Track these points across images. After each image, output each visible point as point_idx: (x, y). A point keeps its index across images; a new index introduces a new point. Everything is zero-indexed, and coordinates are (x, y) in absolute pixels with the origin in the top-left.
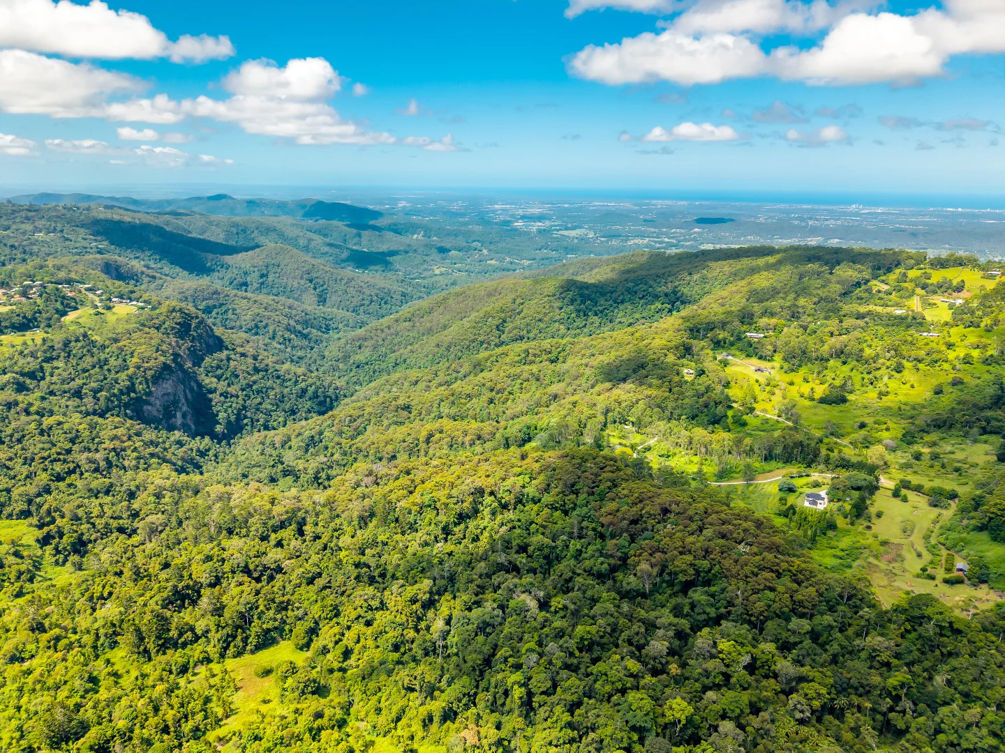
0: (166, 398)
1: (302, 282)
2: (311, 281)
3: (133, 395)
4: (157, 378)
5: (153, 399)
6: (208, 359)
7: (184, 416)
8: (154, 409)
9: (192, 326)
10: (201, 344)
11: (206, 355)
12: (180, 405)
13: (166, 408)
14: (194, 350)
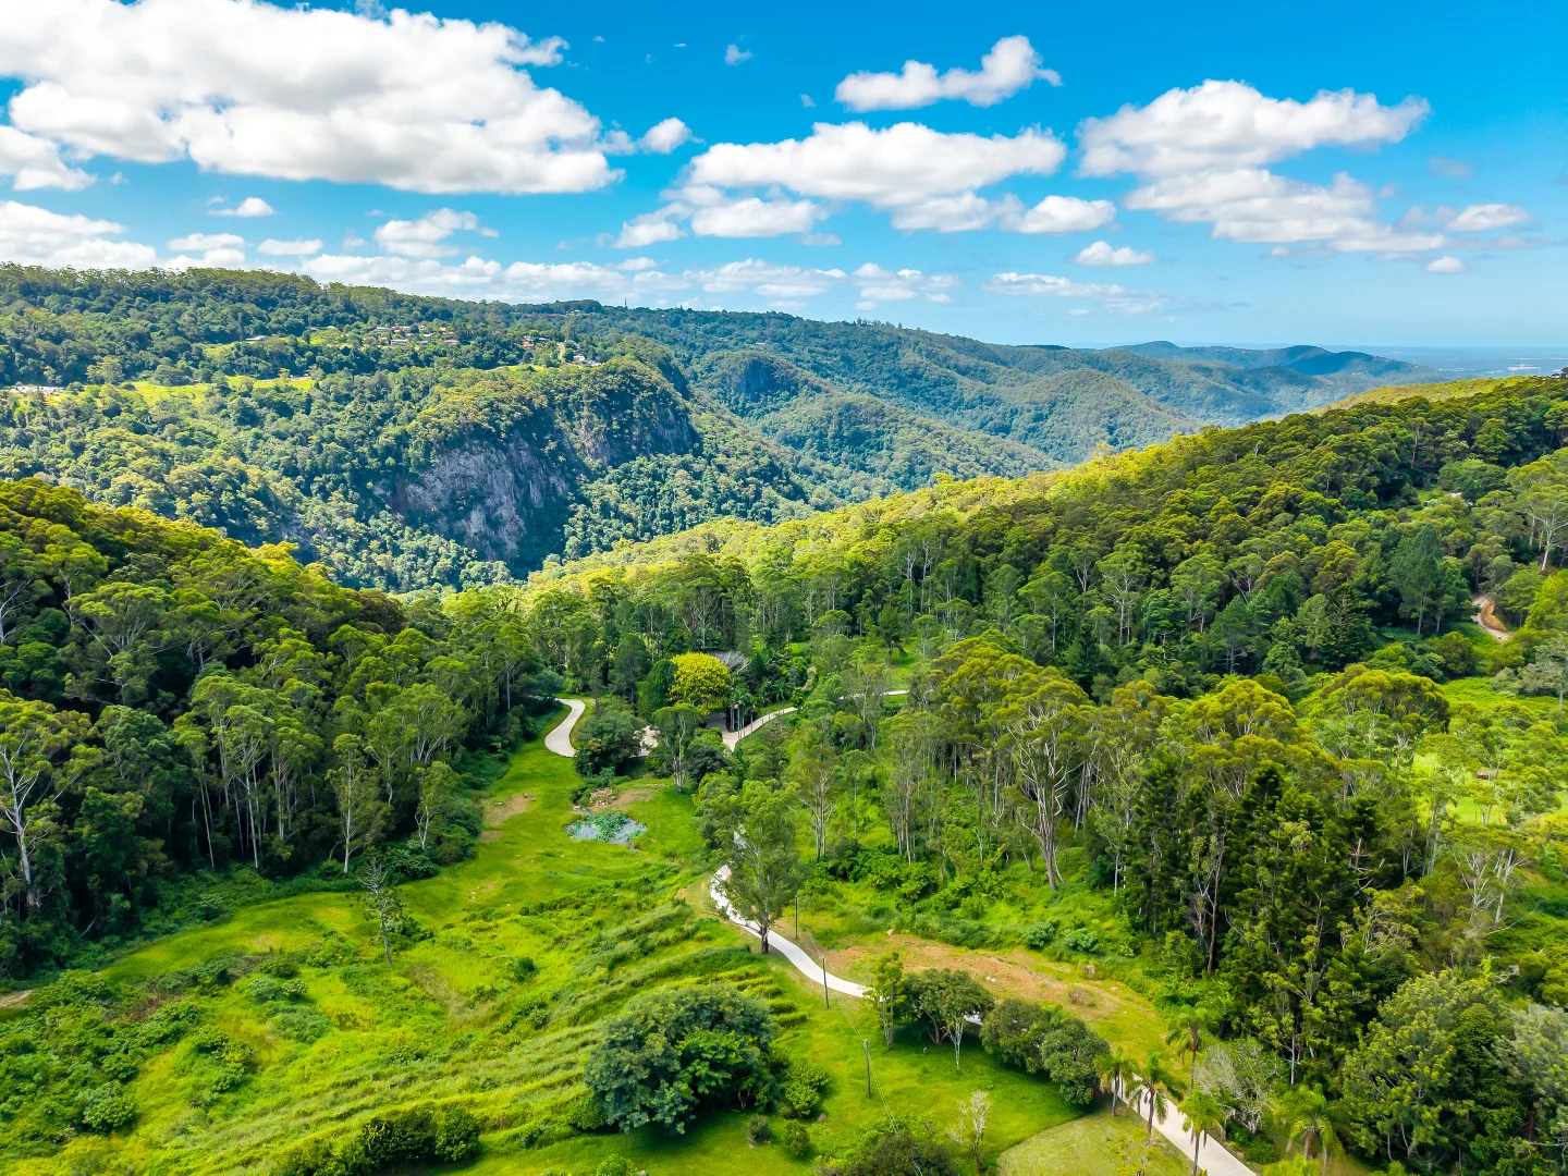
0: (458, 482)
1: (1093, 430)
2: (1111, 430)
3: (390, 460)
6: (640, 459)
7: (493, 522)
8: (429, 493)
9: (636, 401)
10: (642, 434)
11: (646, 453)
12: (489, 502)
13: (453, 499)
14: (622, 440)
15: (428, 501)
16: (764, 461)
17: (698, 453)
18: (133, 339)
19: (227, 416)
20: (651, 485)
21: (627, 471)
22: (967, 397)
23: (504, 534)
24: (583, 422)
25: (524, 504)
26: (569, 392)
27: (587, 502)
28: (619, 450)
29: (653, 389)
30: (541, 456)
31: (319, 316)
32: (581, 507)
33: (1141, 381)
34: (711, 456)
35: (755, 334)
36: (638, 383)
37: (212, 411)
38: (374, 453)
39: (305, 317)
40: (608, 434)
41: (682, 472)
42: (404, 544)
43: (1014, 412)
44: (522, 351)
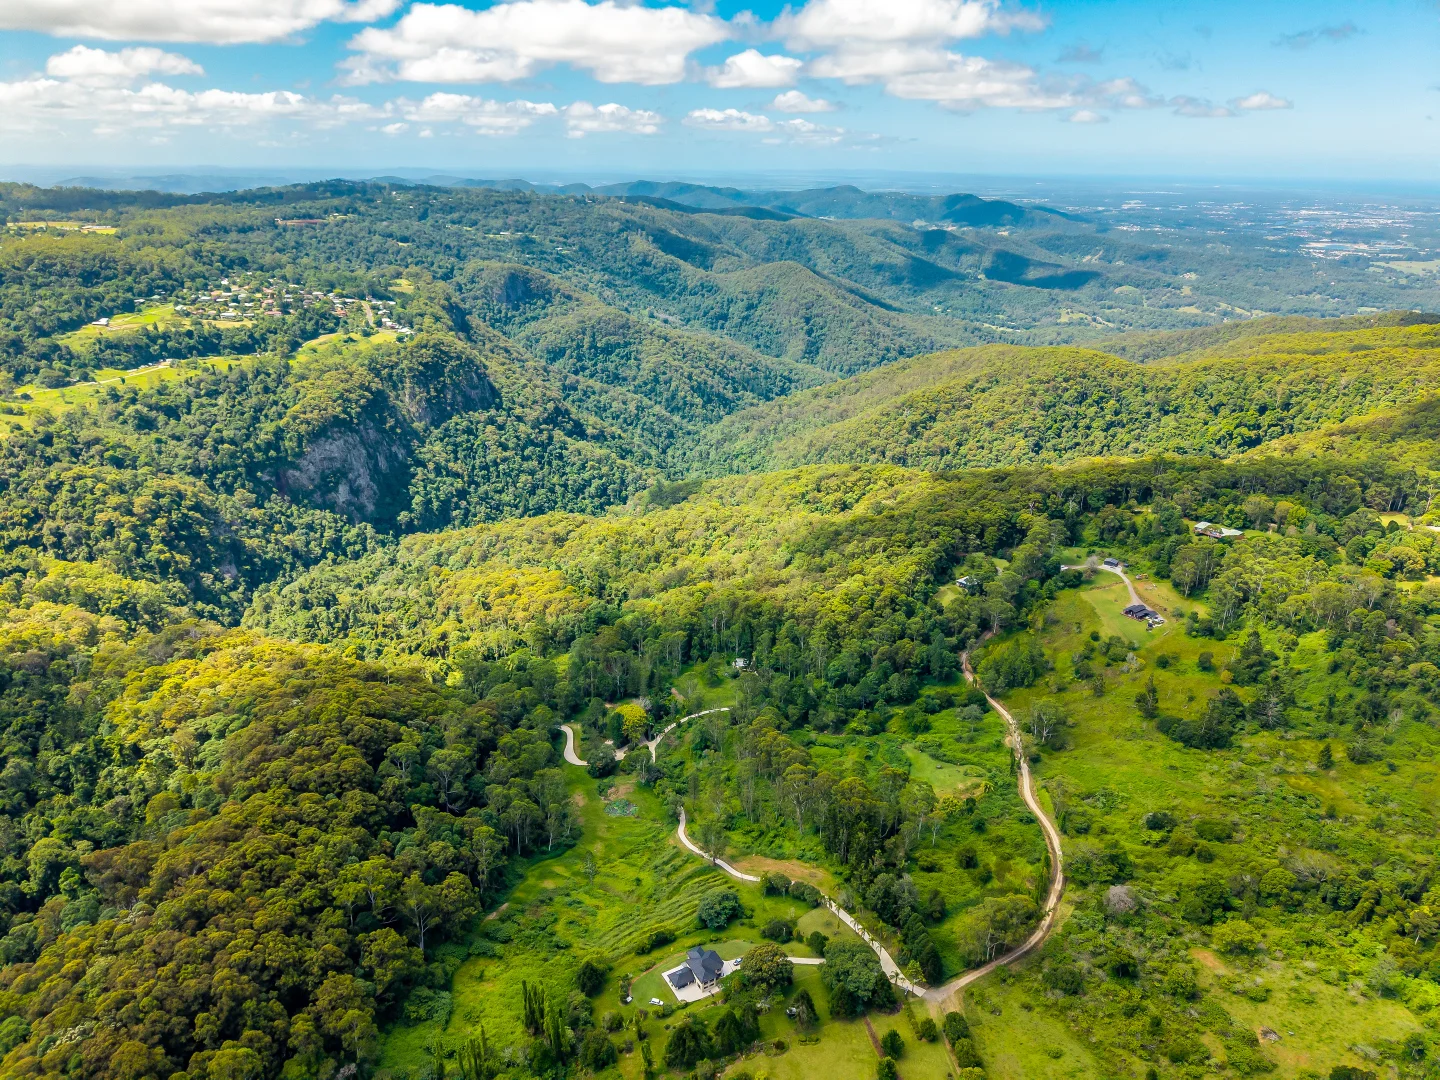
0: (326, 463)
1: (794, 320)
2: (807, 320)
3: (272, 453)
4: (319, 434)
5: (305, 463)
6: (456, 418)
7: (355, 491)
8: (304, 476)
9: (446, 370)
10: (454, 396)
11: (458, 412)
12: (350, 476)
13: (324, 477)
14: (438, 403)
15: (305, 481)
16: (551, 406)
17: (499, 407)
18: (9, 346)
19: (125, 422)
20: (468, 441)
21: (447, 430)
22: (691, 284)
23: (364, 499)
24: (407, 392)
25: (375, 471)
26: (392, 368)
27: (422, 464)
28: (438, 413)
29: (459, 358)
30: (384, 431)
31: (143, 286)
32: (419, 470)
33: (831, 251)
34: (510, 409)
35: (498, 223)
36: (446, 353)
37: (110, 419)
38: (258, 448)
39: (130, 289)
40: (428, 401)
41: (490, 428)
42: (296, 522)
43: (730, 301)
44: (338, 319)
